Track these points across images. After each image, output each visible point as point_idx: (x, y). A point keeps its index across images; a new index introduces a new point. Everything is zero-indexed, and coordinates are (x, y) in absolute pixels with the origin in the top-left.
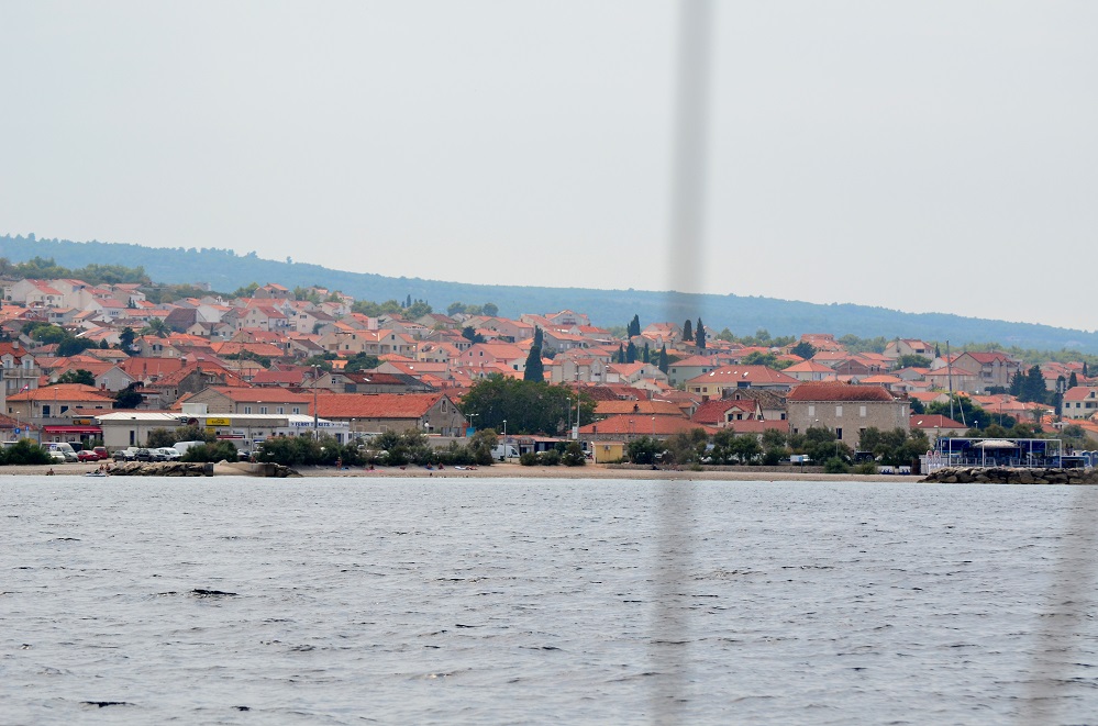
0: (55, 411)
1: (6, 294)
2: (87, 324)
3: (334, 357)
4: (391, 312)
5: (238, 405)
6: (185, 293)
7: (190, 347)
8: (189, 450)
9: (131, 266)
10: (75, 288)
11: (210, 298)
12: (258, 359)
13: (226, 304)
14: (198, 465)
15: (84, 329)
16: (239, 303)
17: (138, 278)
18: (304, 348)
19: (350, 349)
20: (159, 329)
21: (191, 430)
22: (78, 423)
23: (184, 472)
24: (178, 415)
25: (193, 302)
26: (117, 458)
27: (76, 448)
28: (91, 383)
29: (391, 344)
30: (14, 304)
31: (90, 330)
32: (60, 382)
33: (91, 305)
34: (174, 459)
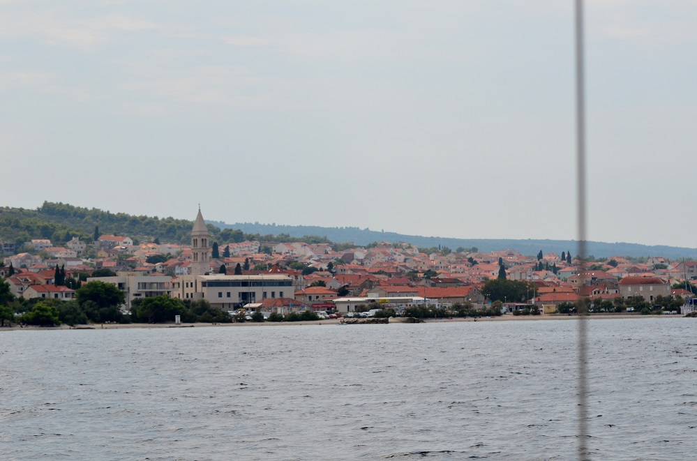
0: (314, 298)
1: (274, 249)
2: (312, 262)
3: (417, 272)
4: (435, 252)
5: (389, 294)
6: (347, 247)
7: (357, 269)
8: (376, 313)
9: (322, 236)
10: (302, 246)
11: (359, 248)
12: (386, 274)
13: (366, 251)
14: (382, 319)
15: (310, 263)
16: (371, 250)
17: (325, 240)
18: (403, 269)
19: (423, 268)
20: (341, 262)
21: (374, 304)
22: (326, 303)
23: (377, 322)
24: (367, 298)
25: (352, 250)
26: (345, 317)
27: (328, 313)
28: (325, 286)
29: (440, 265)
30: (277, 253)
31: (313, 264)
32: (311, 286)
33: (310, 253)
34: (371, 317)
